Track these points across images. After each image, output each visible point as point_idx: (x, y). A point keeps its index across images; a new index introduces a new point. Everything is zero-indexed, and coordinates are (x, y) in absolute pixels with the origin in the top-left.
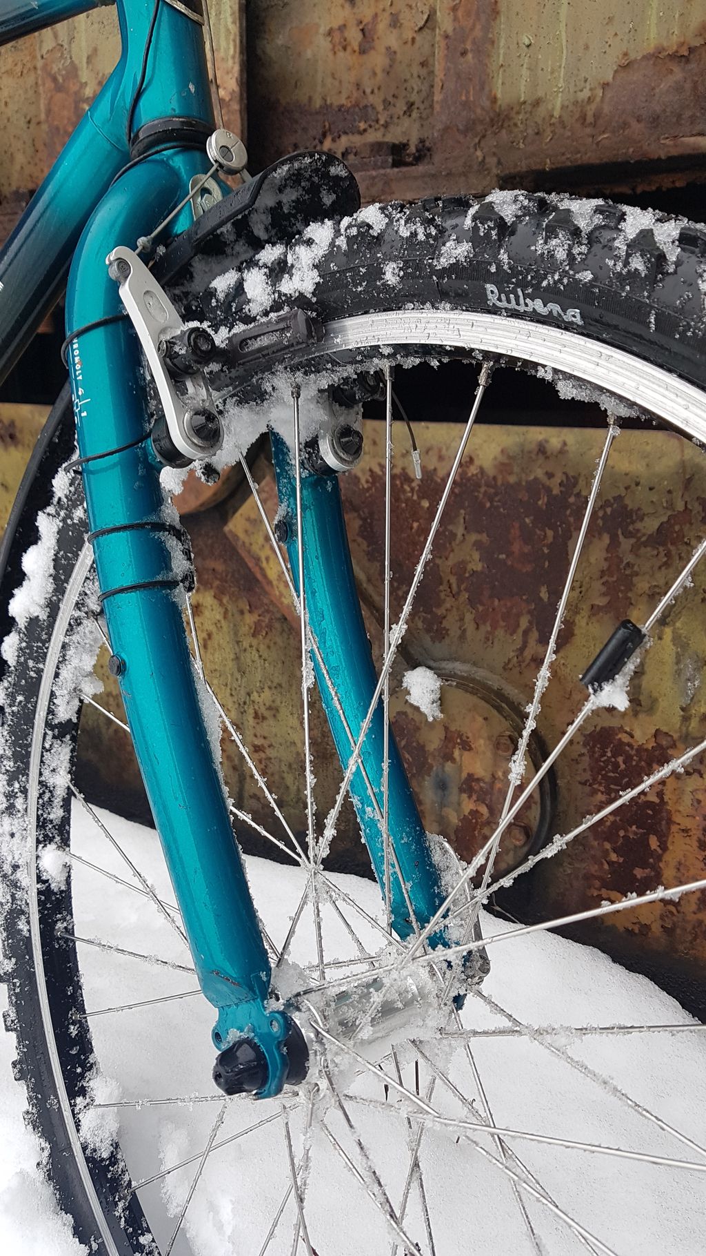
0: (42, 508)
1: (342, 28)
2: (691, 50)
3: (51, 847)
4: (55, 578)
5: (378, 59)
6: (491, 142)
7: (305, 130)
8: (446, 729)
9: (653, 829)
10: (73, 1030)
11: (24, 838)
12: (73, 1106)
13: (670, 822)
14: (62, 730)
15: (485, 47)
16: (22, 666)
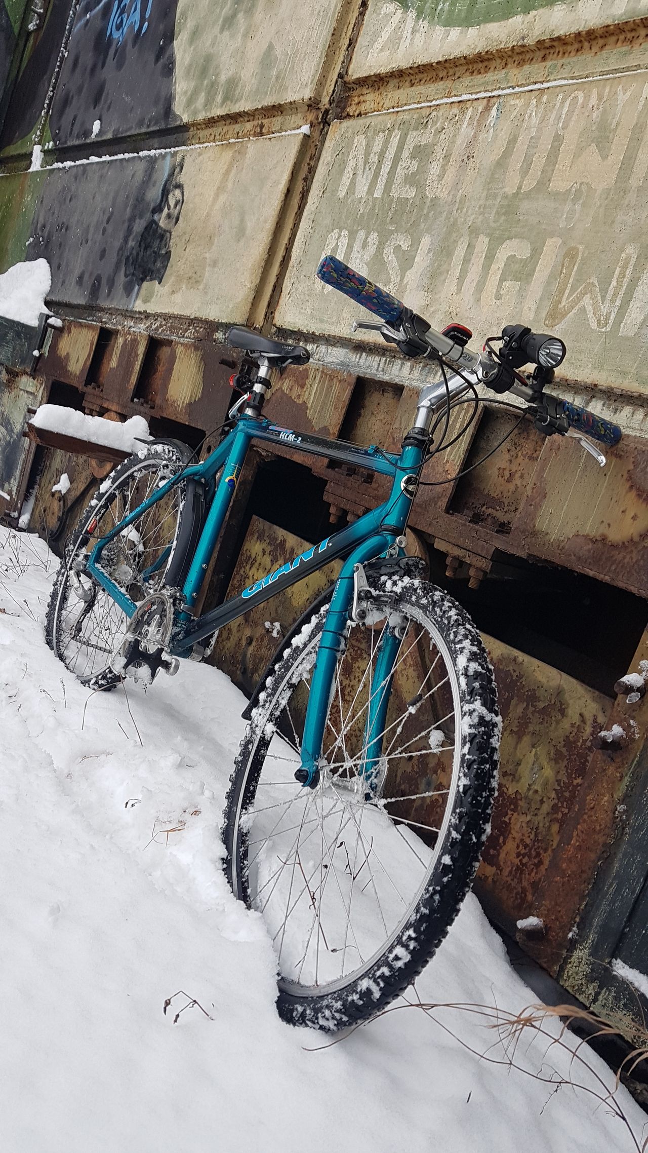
0: (315, 614)
1: (504, 469)
2: (596, 540)
3: (271, 723)
4: (310, 637)
5: (511, 487)
6: (528, 540)
7: (478, 499)
8: (439, 759)
9: (502, 834)
10: (251, 788)
11: (264, 717)
12: (241, 811)
13: (510, 832)
14: (291, 686)
15: (538, 506)
16: (288, 660)
